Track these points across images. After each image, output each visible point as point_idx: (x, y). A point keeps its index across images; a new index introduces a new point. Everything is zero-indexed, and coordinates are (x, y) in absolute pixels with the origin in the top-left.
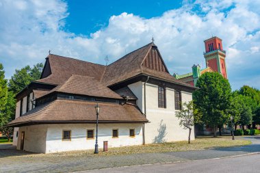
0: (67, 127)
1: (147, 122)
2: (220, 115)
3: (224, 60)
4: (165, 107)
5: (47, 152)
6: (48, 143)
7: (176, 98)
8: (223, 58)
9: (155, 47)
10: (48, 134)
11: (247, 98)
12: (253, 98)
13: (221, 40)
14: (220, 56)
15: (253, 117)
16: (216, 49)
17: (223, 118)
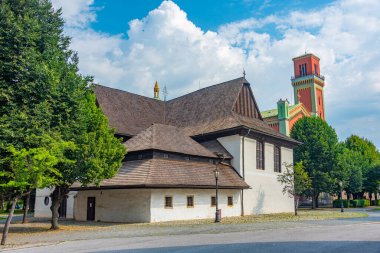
0: (169, 193)
1: (248, 187)
2: (322, 179)
3: (321, 91)
4: (263, 169)
5: (152, 221)
6: (152, 210)
7: (275, 156)
8: (319, 87)
9: (247, 85)
10: (152, 200)
11: (357, 153)
12: (363, 153)
13: (318, 60)
14: (316, 85)
15: (364, 181)
16: (311, 73)
17: (327, 183)
